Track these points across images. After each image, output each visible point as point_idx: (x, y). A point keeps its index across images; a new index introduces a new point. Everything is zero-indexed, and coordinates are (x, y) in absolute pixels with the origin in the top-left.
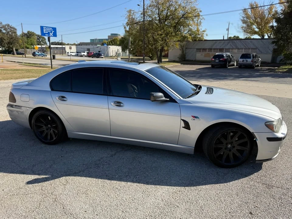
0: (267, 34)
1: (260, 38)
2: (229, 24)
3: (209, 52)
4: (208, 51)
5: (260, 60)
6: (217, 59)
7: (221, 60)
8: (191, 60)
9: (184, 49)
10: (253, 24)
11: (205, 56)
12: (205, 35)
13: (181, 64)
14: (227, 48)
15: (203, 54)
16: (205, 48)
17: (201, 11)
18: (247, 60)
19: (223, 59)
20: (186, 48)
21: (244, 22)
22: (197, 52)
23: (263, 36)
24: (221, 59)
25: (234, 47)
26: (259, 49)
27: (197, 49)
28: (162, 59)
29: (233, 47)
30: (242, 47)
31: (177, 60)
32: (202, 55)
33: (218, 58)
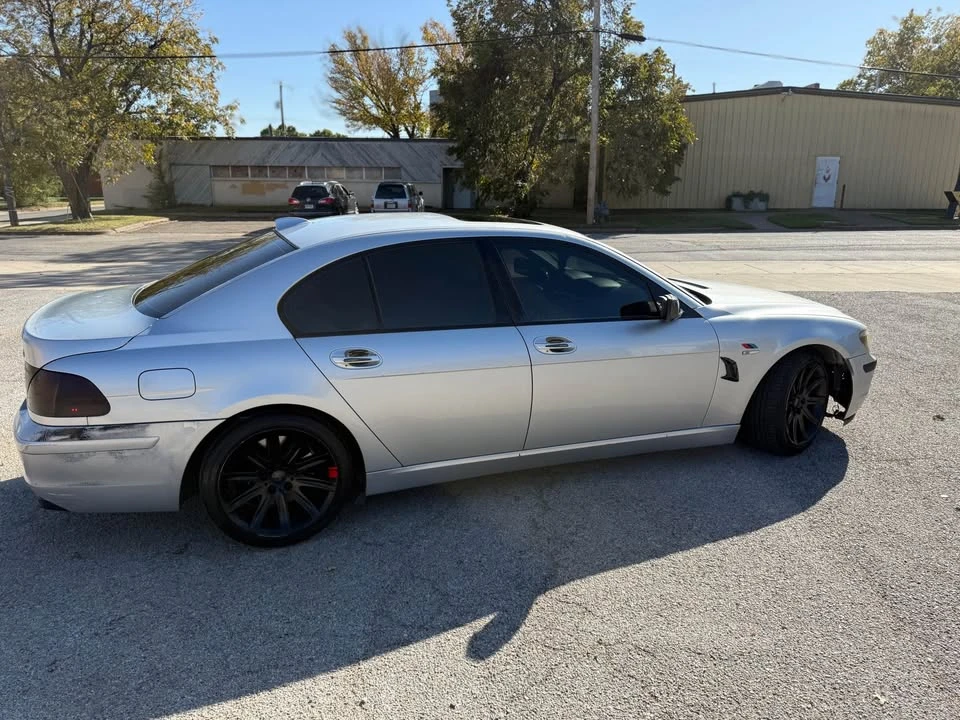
0: (405, 124)
1: (387, 136)
2: (281, 87)
3: (256, 179)
4: (254, 176)
5: (422, 200)
6: (308, 200)
7: (322, 205)
8: (195, 205)
9: (165, 166)
10: (364, 94)
11: (246, 190)
12: (235, 122)
13: (171, 220)
14: (314, 164)
15: (238, 184)
16: (241, 164)
17: (215, 40)
18: (396, 203)
19: (327, 200)
20: (171, 165)
21: (337, 85)
22: (215, 176)
23: (396, 132)
24: (322, 201)
25: (336, 163)
26: (405, 170)
27: (215, 167)
28: (92, 202)
29: (331, 162)
30: (360, 163)
31: (145, 204)
32: (234, 187)
33: (311, 197)
